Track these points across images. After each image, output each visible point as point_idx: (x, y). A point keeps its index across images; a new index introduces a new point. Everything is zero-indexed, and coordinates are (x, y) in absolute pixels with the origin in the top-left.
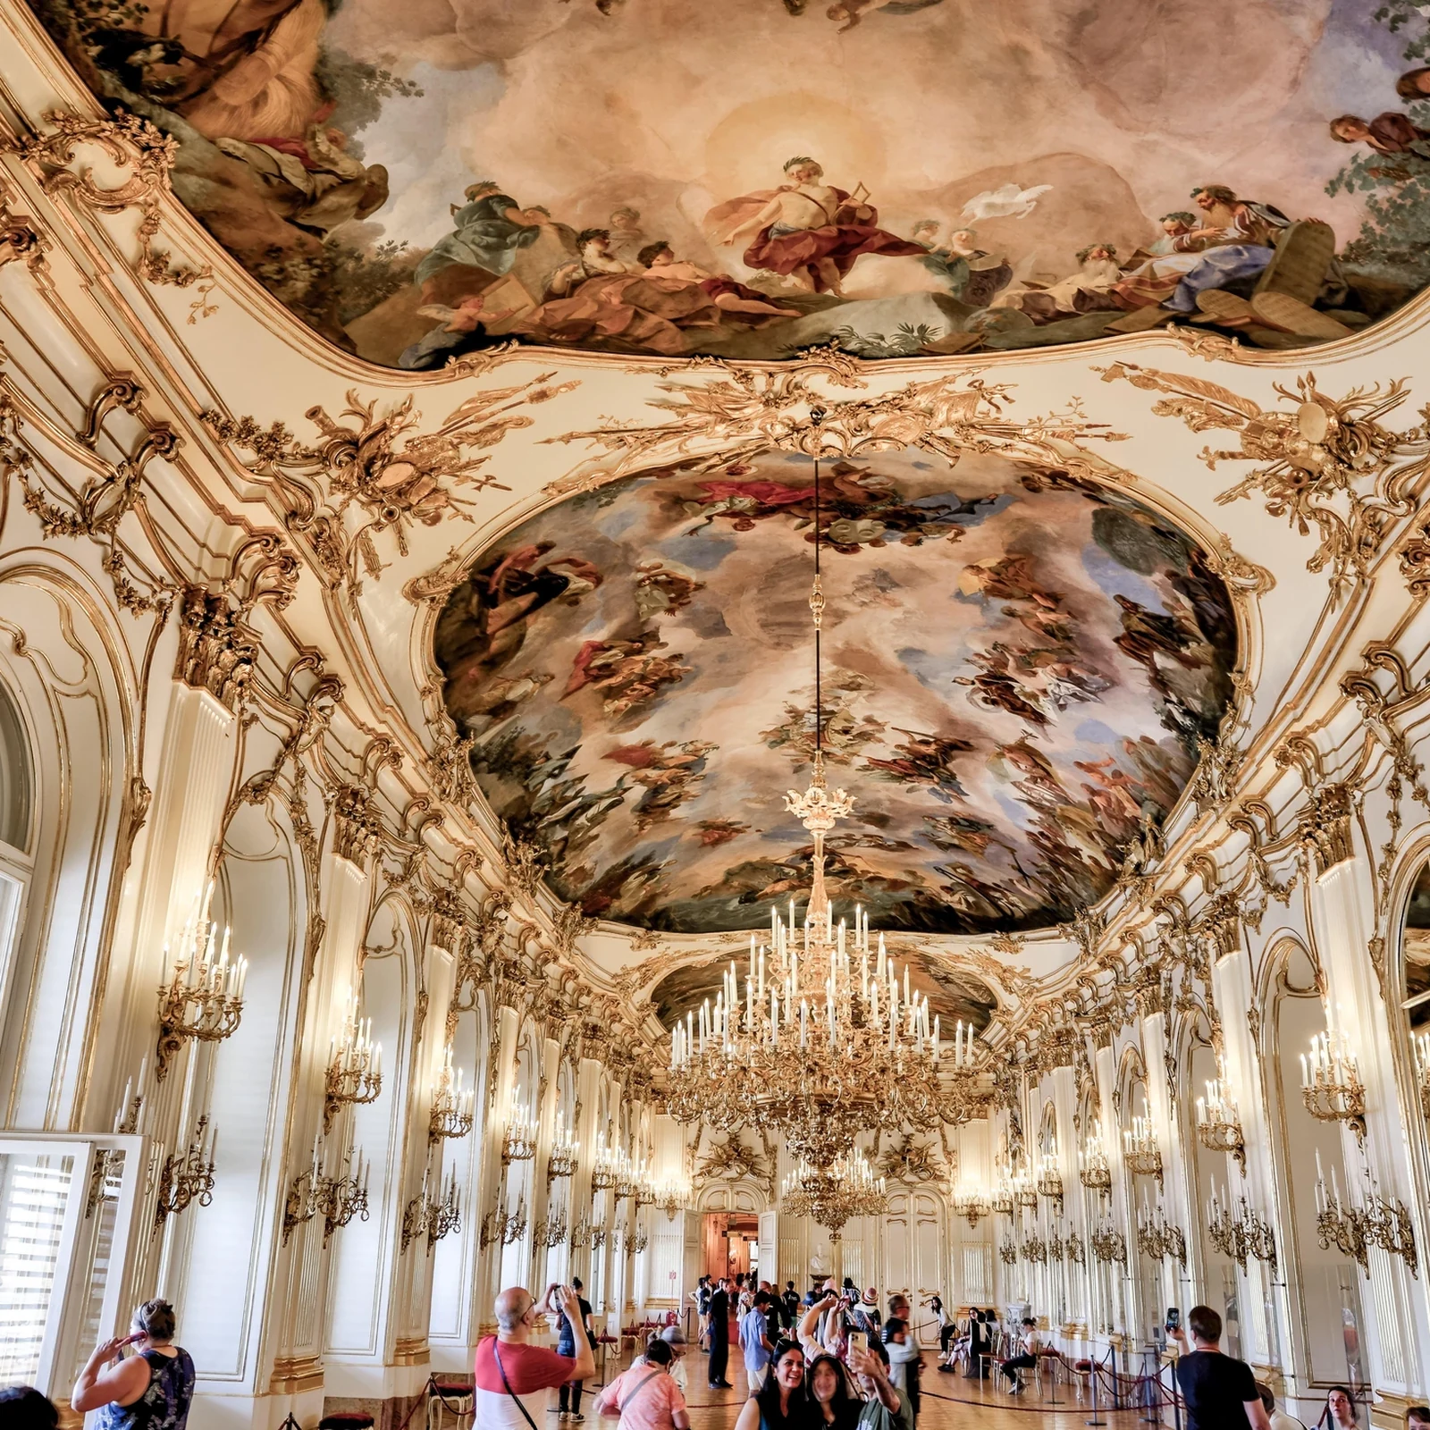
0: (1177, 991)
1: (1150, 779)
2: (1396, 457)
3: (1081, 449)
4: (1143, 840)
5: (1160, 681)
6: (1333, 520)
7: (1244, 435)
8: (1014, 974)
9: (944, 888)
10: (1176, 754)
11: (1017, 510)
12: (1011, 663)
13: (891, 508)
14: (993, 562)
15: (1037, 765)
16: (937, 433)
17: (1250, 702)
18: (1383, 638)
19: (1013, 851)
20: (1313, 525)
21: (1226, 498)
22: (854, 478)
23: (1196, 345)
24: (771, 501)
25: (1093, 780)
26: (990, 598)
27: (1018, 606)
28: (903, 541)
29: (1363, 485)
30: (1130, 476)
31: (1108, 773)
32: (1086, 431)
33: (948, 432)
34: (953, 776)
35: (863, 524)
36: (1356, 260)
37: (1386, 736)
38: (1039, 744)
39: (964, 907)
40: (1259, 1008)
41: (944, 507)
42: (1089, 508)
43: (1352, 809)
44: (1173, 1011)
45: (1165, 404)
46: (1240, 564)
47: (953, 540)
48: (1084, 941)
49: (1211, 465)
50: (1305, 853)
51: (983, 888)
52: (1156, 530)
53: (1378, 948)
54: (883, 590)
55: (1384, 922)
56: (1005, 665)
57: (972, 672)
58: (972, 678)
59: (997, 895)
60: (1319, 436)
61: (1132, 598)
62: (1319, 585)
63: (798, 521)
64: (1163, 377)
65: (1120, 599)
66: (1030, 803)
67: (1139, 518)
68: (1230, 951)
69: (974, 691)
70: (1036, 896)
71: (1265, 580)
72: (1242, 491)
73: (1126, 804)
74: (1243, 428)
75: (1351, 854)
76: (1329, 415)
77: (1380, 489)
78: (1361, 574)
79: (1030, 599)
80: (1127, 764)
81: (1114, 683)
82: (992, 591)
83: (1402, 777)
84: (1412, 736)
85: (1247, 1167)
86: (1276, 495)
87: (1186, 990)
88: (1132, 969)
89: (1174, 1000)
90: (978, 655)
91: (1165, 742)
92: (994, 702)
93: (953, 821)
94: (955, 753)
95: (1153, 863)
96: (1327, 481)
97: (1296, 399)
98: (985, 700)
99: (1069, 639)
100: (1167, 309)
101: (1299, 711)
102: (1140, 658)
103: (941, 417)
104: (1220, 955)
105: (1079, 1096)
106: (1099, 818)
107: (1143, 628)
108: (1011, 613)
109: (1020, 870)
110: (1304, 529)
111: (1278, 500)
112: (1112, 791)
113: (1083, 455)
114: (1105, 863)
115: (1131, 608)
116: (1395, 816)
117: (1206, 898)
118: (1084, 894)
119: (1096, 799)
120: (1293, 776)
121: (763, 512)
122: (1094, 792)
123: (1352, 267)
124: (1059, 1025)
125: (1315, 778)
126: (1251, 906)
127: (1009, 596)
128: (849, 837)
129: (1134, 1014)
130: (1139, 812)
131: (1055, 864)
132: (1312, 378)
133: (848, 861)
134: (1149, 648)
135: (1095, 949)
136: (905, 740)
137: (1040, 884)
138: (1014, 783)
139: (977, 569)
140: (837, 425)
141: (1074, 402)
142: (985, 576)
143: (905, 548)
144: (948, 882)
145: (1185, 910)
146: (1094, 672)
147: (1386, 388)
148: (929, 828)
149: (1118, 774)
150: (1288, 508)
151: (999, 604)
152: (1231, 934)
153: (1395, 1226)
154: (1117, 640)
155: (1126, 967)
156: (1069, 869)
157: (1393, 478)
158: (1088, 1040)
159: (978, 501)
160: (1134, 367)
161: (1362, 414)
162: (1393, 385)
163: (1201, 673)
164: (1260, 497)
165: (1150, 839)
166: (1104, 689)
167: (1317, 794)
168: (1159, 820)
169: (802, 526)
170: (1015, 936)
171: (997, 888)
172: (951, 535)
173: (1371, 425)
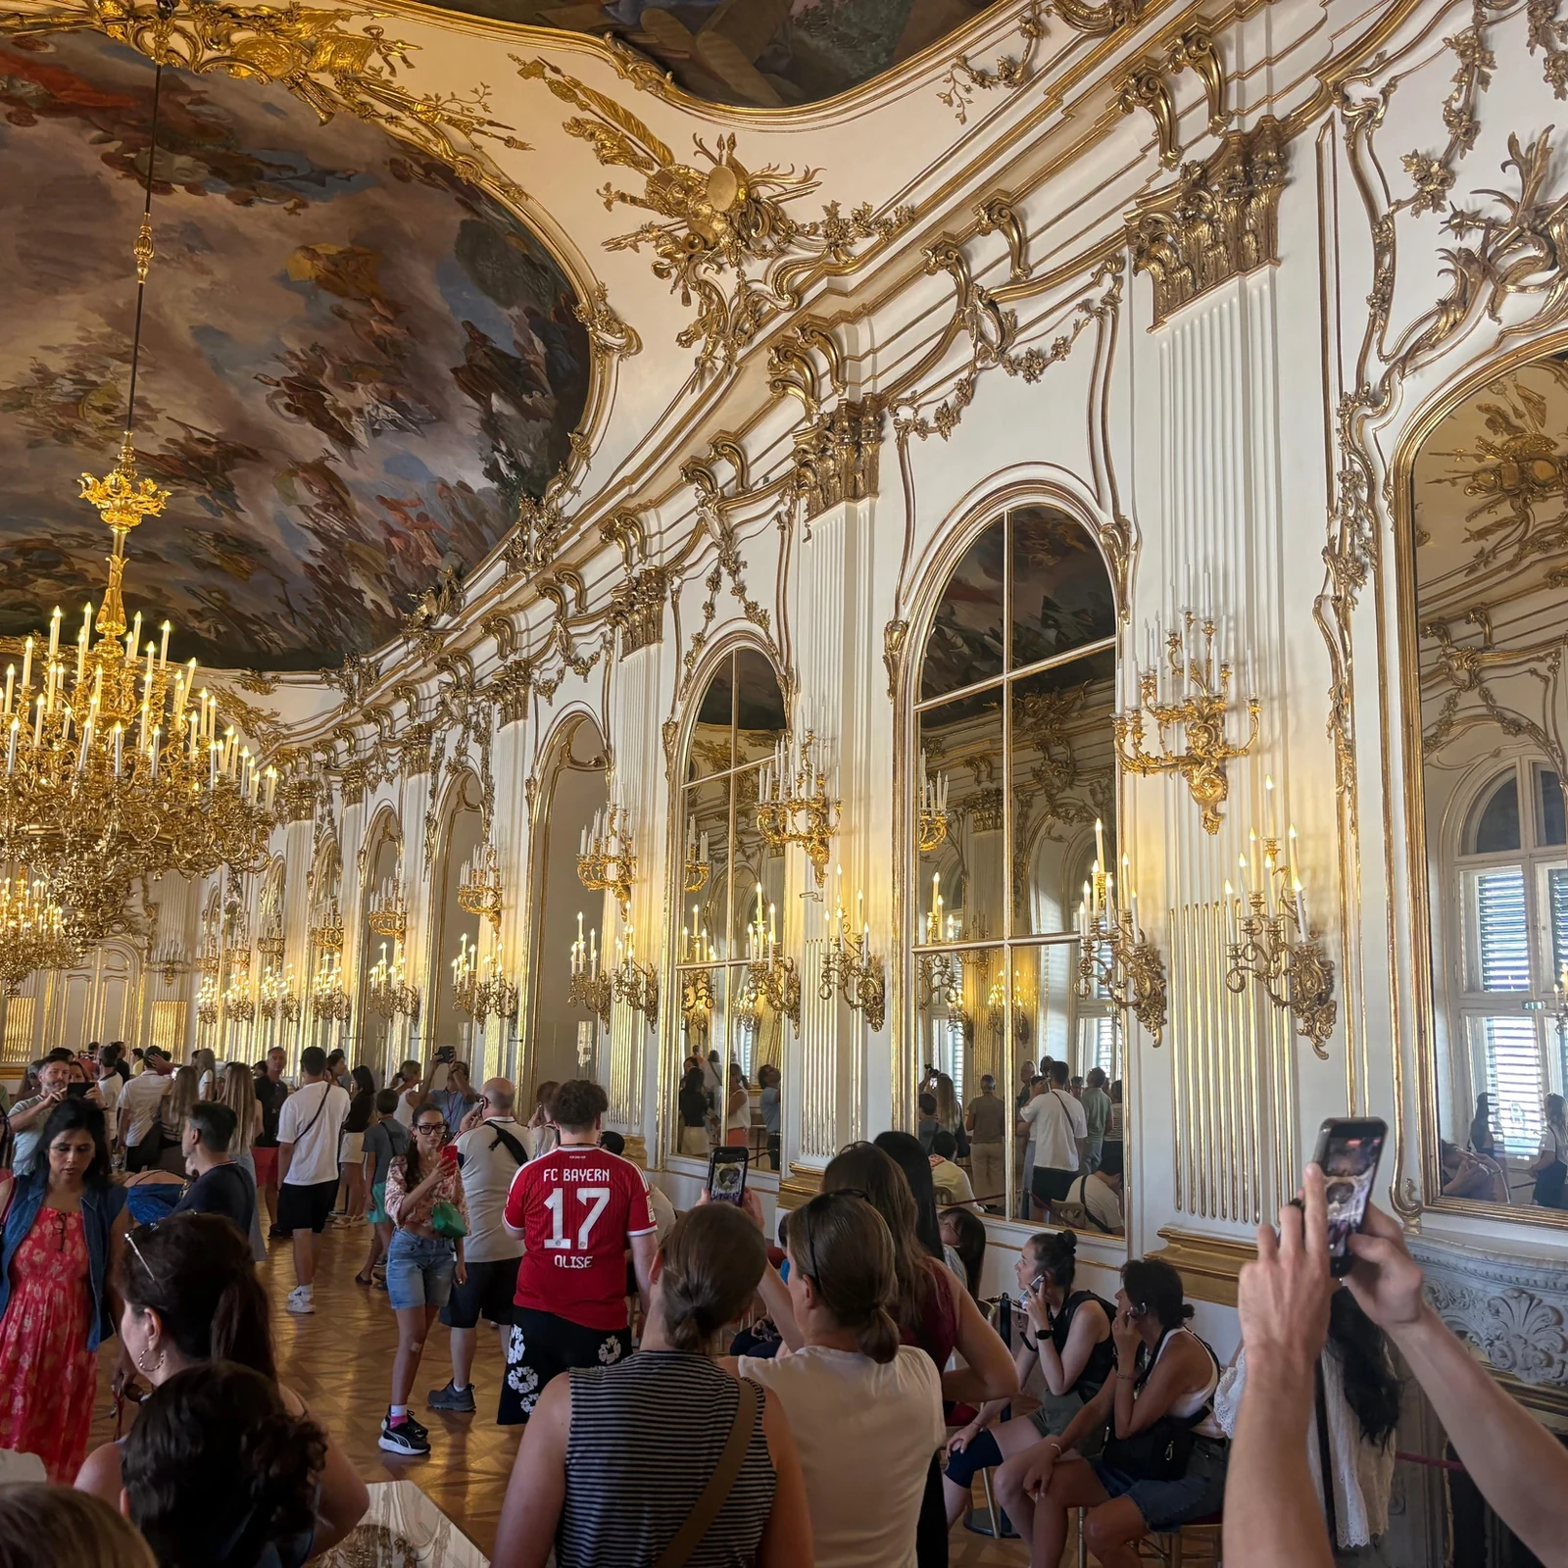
0: (450, 753)
1: (458, 529)
2: (792, 248)
3: (477, 147)
4: (438, 590)
5: (492, 425)
6: (714, 296)
7: (651, 181)
8: (260, 718)
9: (190, 611)
10: (492, 509)
11: (375, 196)
12: (328, 371)
13: (221, 150)
14: (333, 250)
15: (333, 491)
16: (313, 76)
17: (585, 467)
18: (733, 429)
19: (283, 582)
20: (695, 296)
21: (615, 245)
22: (183, 99)
23: (630, 67)
24: (65, 97)
25: (393, 519)
26: (321, 291)
27: (350, 307)
28: (229, 196)
29: (756, 268)
30: (521, 193)
31: (413, 514)
32: (486, 128)
33: (327, 80)
34: (230, 487)
35: (182, 161)
36: (808, 28)
37: (717, 529)
38: (341, 468)
39: (212, 637)
40: (538, 777)
41: (290, 168)
42: (458, 216)
43: (668, 594)
44: (442, 772)
45: (578, 123)
46: (613, 321)
47: (291, 211)
48: (350, 690)
49: (608, 205)
50: (612, 631)
51: (241, 620)
52: (527, 260)
53: (671, 732)
54: (191, 249)
55: (680, 708)
56: (321, 372)
57: (279, 371)
58: (278, 379)
59: (255, 628)
60: (724, 206)
61: (482, 328)
62: (686, 361)
63: (96, 133)
64: (585, 91)
65: (469, 326)
66: (316, 532)
67: (513, 242)
68: (517, 718)
69: (276, 394)
70: (302, 636)
71: (633, 343)
72: (633, 242)
73: (427, 551)
74: (651, 173)
75: (659, 639)
76: (739, 186)
77: (771, 276)
78: (729, 359)
79: (367, 302)
80: (436, 508)
81: (441, 418)
82: (322, 283)
83: (724, 570)
84: (744, 532)
85: (502, 929)
86: (665, 255)
87: (461, 751)
88: (399, 726)
89: (444, 763)
90: (291, 353)
91: (483, 492)
92: (297, 411)
93: (219, 538)
94: (238, 460)
95: (445, 618)
96: (720, 254)
97: (712, 158)
98: (288, 407)
99: (401, 357)
100: (608, 14)
101: (635, 487)
102: (476, 397)
103: (323, 58)
104: (504, 722)
105: (317, 852)
106: (393, 561)
107: (486, 364)
108: (341, 314)
109: (288, 605)
110: (686, 300)
111: (666, 261)
112: (414, 534)
113: (476, 154)
114: (389, 611)
115: (478, 339)
116: (710, 607)
117: (497, 662)
118: (358, 640)
119: (394, 540)
120: (615, 553)
121: (53, 108)
122: (392, 532)
123: (803, 35)
124: (304, 776)
125: (636, 557)
126: (547, 676)
127: (343, 294)
128: (84, 536)
129: (395, 772)
130: (439, 562)
131: (330, 603)
132: (732, 143)
133: (78, 565)
134: (490, 390)
135: (361, 699)
136: (180, 435)
137: (309, 623)
138: (301, 507)
139: (313, 255)
140: (188, 26)
141: (481, 90)
142: (320, 264)
143: (229, 205)
144: (197, 605)
145: (473, 670)
146: (421, 400)
147: (799, 175)
148: (189, 542)
149: (423, 517)
150: (674, 272)
151: (329, 299)
152: (521, 701)
153: (643, 987)
154: (454, 371)
155: (393, 722)
156: (346, 611)
157: (785, 268)
158: (337, 795)
159: (332, 173)
160: (556, 70)
161: (771, 193)
162: (807, 172)
163: (538, 427)
164: (649, 253)
165: (446, 592)
166: (429, 422)
167: (636, 573)
168: (460, 575)
169: (101, 141)
170: (269, 675)
171: (256, 620)
172: (290, 204)
173: (776, 207)
